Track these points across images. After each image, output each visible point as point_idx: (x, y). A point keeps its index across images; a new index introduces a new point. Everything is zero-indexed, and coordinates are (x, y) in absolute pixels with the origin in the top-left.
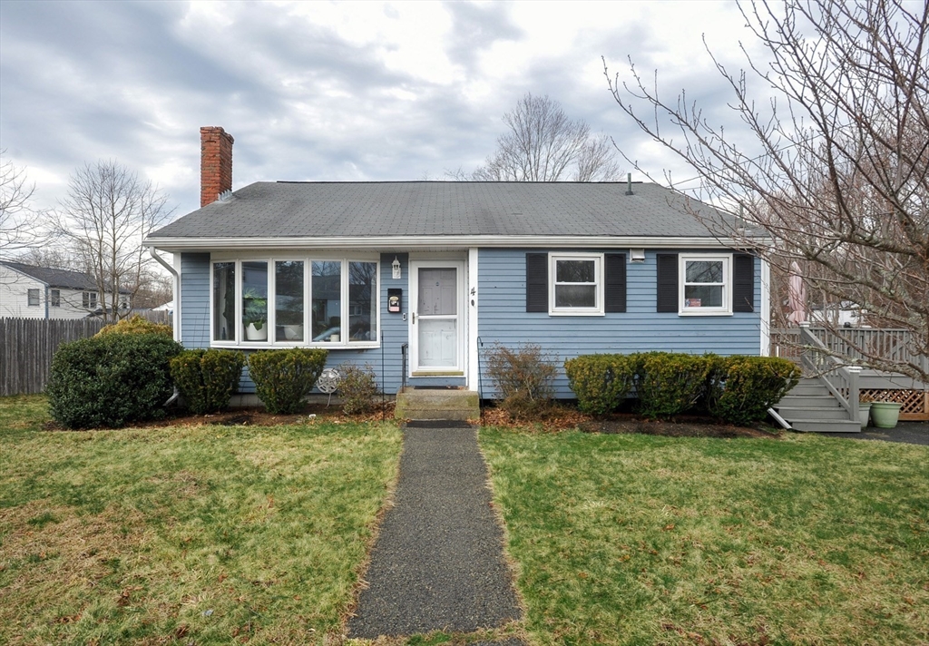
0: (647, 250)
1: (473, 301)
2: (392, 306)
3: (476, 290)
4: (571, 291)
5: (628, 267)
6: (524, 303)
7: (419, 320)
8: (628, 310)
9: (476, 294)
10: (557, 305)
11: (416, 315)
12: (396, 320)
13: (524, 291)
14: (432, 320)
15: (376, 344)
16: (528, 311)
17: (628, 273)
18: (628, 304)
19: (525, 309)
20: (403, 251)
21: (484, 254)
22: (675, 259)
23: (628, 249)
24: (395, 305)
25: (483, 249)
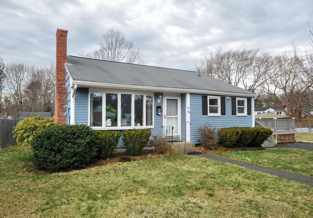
0: (230, 96)
1: (188, 111)
2: (159, 112)
3: (189, 107)
4: (213, 108)
5: (226, 101)
6: (202, 112)
7: (167, 118)
8: (226, 114)
9: (189, 109)
10: (210, 113)
11: (166, 116)
12: (159, 117)
13: (202, 108)
14: (172, 118)
15: (152, 127)
16: (203, 115)
17: (226, 103)
18: (226, 112)
19: (202, 114)
20: (162, 92)
21: (192, 95)
22: (235, 99)
23: (226, 96)
24: (160, 112)
25: (191, 94)
